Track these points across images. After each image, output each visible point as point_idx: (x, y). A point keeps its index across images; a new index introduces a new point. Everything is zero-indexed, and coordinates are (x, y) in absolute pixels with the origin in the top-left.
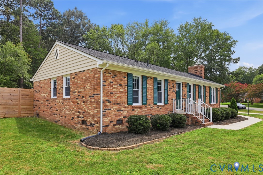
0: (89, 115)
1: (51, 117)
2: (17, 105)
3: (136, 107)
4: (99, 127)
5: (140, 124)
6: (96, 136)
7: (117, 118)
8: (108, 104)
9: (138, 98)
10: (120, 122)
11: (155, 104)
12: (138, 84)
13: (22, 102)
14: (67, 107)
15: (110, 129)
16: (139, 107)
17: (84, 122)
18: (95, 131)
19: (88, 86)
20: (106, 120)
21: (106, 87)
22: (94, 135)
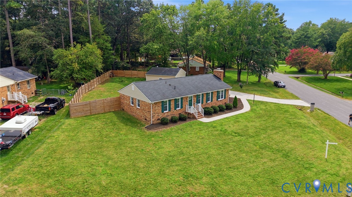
0: (147, 117)
1: (131, 113)
2: (113, 105)
3: (166, 113)
4: (151, 122)
5: (164, 122)
6: (150, 126)
7: (157, 118)
8: (154, 114)
9: (167, 109)
10: (159, 119)
11: (175, 109)
12: (167, 104)
13: (115, 103)
14: (139, 112)
15: (155, 122)
16: (167, 113)
17: (146, 119)
18: (150, 123)
19: (147, 108)
20: (153, 119)
21: (153, 109)
22: (149, 125)
